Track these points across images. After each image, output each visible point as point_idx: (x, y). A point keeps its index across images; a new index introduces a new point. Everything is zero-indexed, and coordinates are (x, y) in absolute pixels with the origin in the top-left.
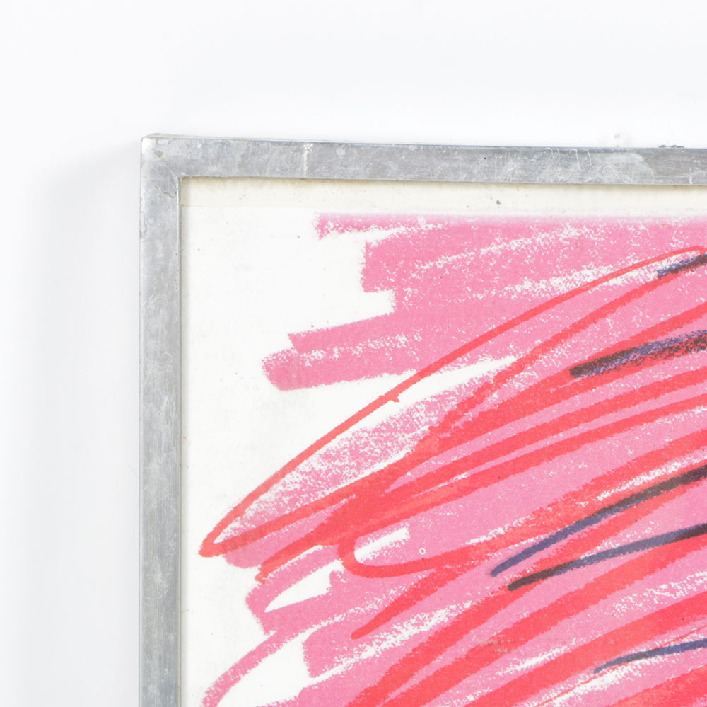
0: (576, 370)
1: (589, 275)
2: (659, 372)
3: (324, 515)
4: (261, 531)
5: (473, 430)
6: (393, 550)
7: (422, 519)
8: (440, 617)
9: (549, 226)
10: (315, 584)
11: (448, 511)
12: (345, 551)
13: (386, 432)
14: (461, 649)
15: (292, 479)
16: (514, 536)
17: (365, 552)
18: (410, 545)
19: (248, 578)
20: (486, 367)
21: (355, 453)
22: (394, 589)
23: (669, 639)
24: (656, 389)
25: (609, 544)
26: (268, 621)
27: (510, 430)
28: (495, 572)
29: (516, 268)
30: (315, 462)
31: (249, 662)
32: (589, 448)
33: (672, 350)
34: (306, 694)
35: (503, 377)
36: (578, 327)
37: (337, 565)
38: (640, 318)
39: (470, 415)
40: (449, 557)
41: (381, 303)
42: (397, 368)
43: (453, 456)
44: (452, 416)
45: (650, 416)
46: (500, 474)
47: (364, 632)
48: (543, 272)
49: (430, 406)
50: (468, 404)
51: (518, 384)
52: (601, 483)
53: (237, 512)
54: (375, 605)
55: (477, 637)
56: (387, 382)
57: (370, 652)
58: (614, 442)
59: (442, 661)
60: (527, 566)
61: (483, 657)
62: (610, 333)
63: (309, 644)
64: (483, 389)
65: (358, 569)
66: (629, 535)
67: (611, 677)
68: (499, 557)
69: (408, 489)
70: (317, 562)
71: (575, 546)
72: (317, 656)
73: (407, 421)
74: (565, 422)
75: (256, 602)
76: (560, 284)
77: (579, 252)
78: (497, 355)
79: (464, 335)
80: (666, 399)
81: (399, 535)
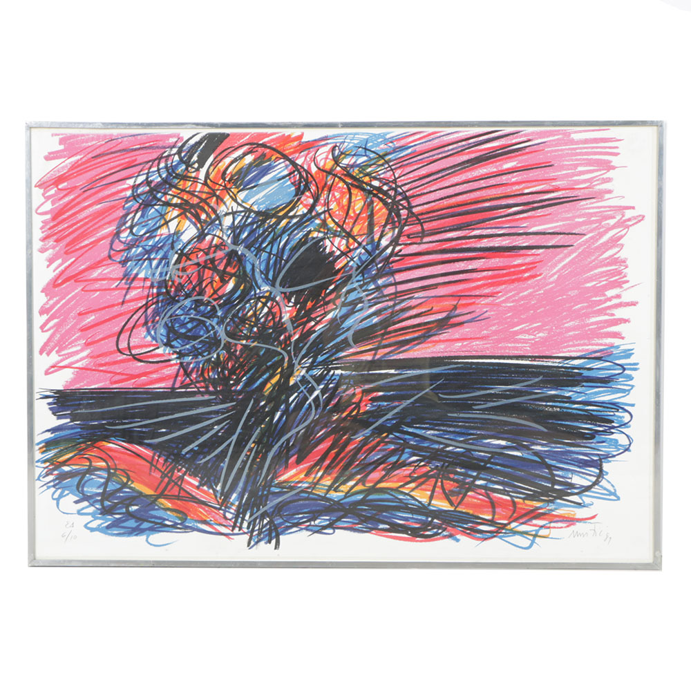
0: (92, 158)
1: (94, 142)
2: (105, 158)
3: (53, 181)
4: (44, 183)
5: (76, 167)
6: (65, 186)
7: (69, 181)
8: (72, 197)
9: (88, 135)
10: (52, 192)
11: (73, 180)
12: (57, 186)
13: (63, 168)
14: (76, 202)
15: (49, 175)
16: (84, 184)
17: (60, 187)
18: (67, 185)
19: (42, 191)
20: (78, 157)
21: (58, 171)
22: (65, 192)
23: (108, 200)
24: (105, 161)
25: (98, 185)
26: (45, 198)
27: (82, 167)
28: (81, 189)
29: (83, 141)
30: (52, 173)
31: (42, 204)
32: (95, 170)
33: (108, 154)
34: (52, 209)
35: (81, 159)
36: (93, 151)
37: (56, 189)
38: (102, 149)
39: (80, 162)
40: (73, 187)
41: (62, 147)
42: (64, 157)
43: (74, 171)
44: (73, 165)
45: (104, 165)
46: (81, 174)
47: (60, 199)
48: (87, 142)
49: (70, 163)
50: (76, 163)
51: (84, 160)
52: (97, 175)
53: (40, 180)
54: (62, 195)
55: (78, 200)
56: (63, 160)
57: (61, 202)
58: (98, 169)
59: (73, 204)
60: (86, 189)
61: (79, 203)
62: (98, 152)
63: (52, 202)
64: (78, 161)
65: (59, 189)
66: (101, 184)
67: (99, 206)
68: (81, 187)
69: (66, 177)
70: (53, 188)
71: (94, 185)
72: (53, 203)
73: (66, 166)
74: (91, 166)
75: (43, 195)
76: (90, 144)
77: (93, 139)
78: (81, 155)
79: (75, 152)
80: (107, 162)
81: (65, 184)
